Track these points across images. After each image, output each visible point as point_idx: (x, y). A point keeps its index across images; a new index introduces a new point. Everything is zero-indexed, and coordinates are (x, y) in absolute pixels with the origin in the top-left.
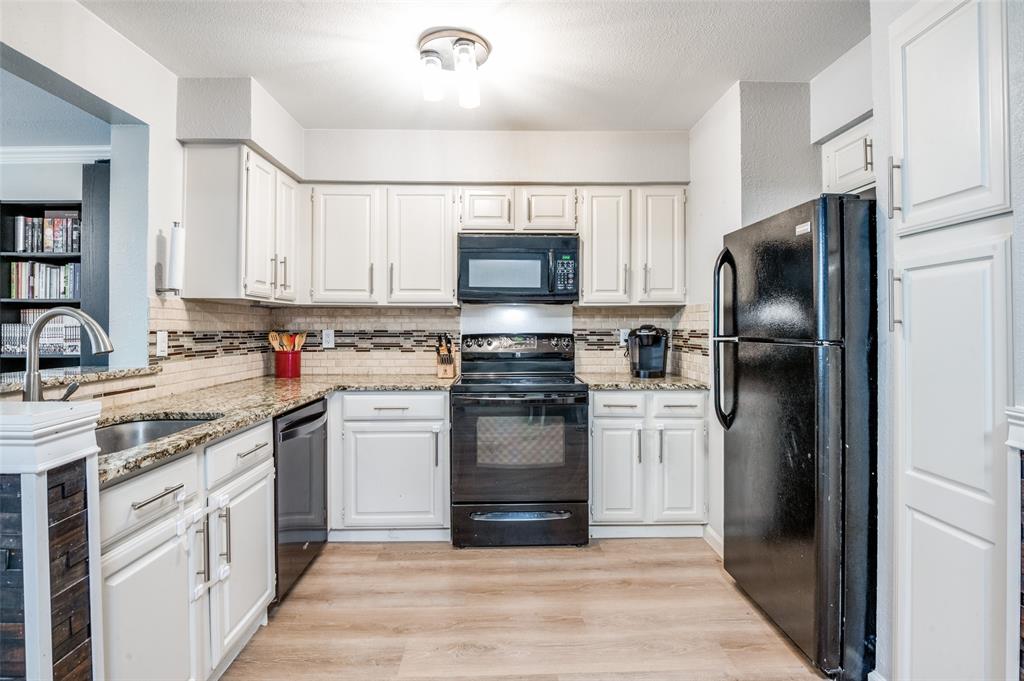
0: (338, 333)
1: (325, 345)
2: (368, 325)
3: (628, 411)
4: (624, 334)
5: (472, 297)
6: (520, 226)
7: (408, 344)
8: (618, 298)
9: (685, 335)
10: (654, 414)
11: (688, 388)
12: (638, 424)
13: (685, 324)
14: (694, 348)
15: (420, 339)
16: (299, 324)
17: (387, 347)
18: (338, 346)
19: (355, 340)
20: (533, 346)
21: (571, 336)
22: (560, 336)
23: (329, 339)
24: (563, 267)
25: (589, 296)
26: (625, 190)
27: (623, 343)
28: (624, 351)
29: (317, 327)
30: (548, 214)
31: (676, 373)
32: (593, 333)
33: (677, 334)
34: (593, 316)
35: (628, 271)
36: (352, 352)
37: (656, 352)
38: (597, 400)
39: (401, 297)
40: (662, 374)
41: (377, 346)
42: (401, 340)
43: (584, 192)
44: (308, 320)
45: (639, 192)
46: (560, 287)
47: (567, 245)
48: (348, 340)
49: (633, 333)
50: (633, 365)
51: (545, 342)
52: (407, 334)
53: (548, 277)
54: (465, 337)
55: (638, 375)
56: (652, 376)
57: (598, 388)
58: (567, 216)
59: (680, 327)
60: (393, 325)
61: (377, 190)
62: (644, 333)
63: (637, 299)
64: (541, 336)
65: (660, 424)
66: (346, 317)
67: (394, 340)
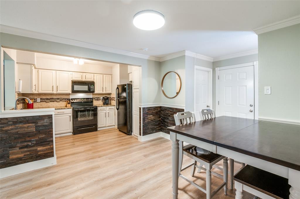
0: (41, 99)
1: (38, 101)
2: (49, 97)
3: (104, 110)
4: (102, 98)
5: (74, 92)
6: (84, 80)
7: (58, 101)
8: (101, 92)
9: (112, 98)
10: (107, 110)
11: (112, 106)
12: (105, 112)
13: (112, 96)
14: (113, 100)
15: (61, 100)
16: (31, 97)
17: (53, 101)
18: (41, 101)
19: (46, 100)
20: (85, 100)
21: (92, 98)
22: (91, 98)
23: (39, 100)
24: (92, 87)
25: (96, 92)
26: (102, 75)
27: (101, 99)
28: (101, 101)
29: (35, 98)
30: (88, 78)
31: (110, 104)
32: (96, 98)
33: (110, 98)
34: (96, 95)
35: (103, 88)
36: (45, 103)
37: (107, 101)
38: (99, 108)
39: (59, 92)
40: (108, 104)
41: (51, 101)
42: (57, 100)
43: (95, 74)
44: (33, 96)
45: (104, 75)
46: (91, 90)
47: (93, 83)
48: (44, 100)
49: (103, 98)
50: (103, 103)
51: (88, 99)
52: (58, 99)
53: (89, 88)
54: (71, 99)
55: (104, 104)
56: (107, 104)
57: (99, 106)
58: (92, 78)
59: (111, 97)
60: (55, 97)
61: (54, 71)
62: (105, 98)
63: (104, 92)
64: (87, 99)
65: (108, 111)
66: (43, 95)
67: (55, 100)
